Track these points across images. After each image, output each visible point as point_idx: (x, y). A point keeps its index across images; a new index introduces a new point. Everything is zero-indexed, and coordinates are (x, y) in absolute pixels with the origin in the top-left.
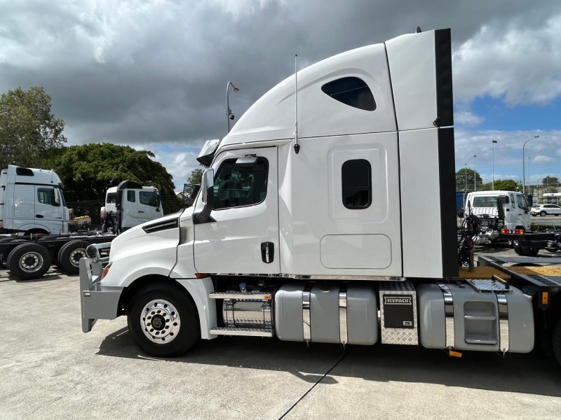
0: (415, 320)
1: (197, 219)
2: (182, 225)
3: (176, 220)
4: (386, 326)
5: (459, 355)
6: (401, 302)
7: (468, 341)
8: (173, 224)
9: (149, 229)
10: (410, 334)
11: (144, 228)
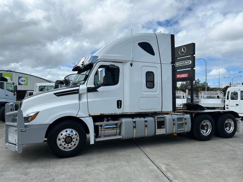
0: (165, 125)
1: (90, 90)
2: (80, 92)
3: (78, 90)
4: (158, 128)
5: (176, 135)
6: (162, 120)
7: (178, 130)
8: (77, 92)
9: (58, 95)
10: (164, 130)
11: (55, 94)
